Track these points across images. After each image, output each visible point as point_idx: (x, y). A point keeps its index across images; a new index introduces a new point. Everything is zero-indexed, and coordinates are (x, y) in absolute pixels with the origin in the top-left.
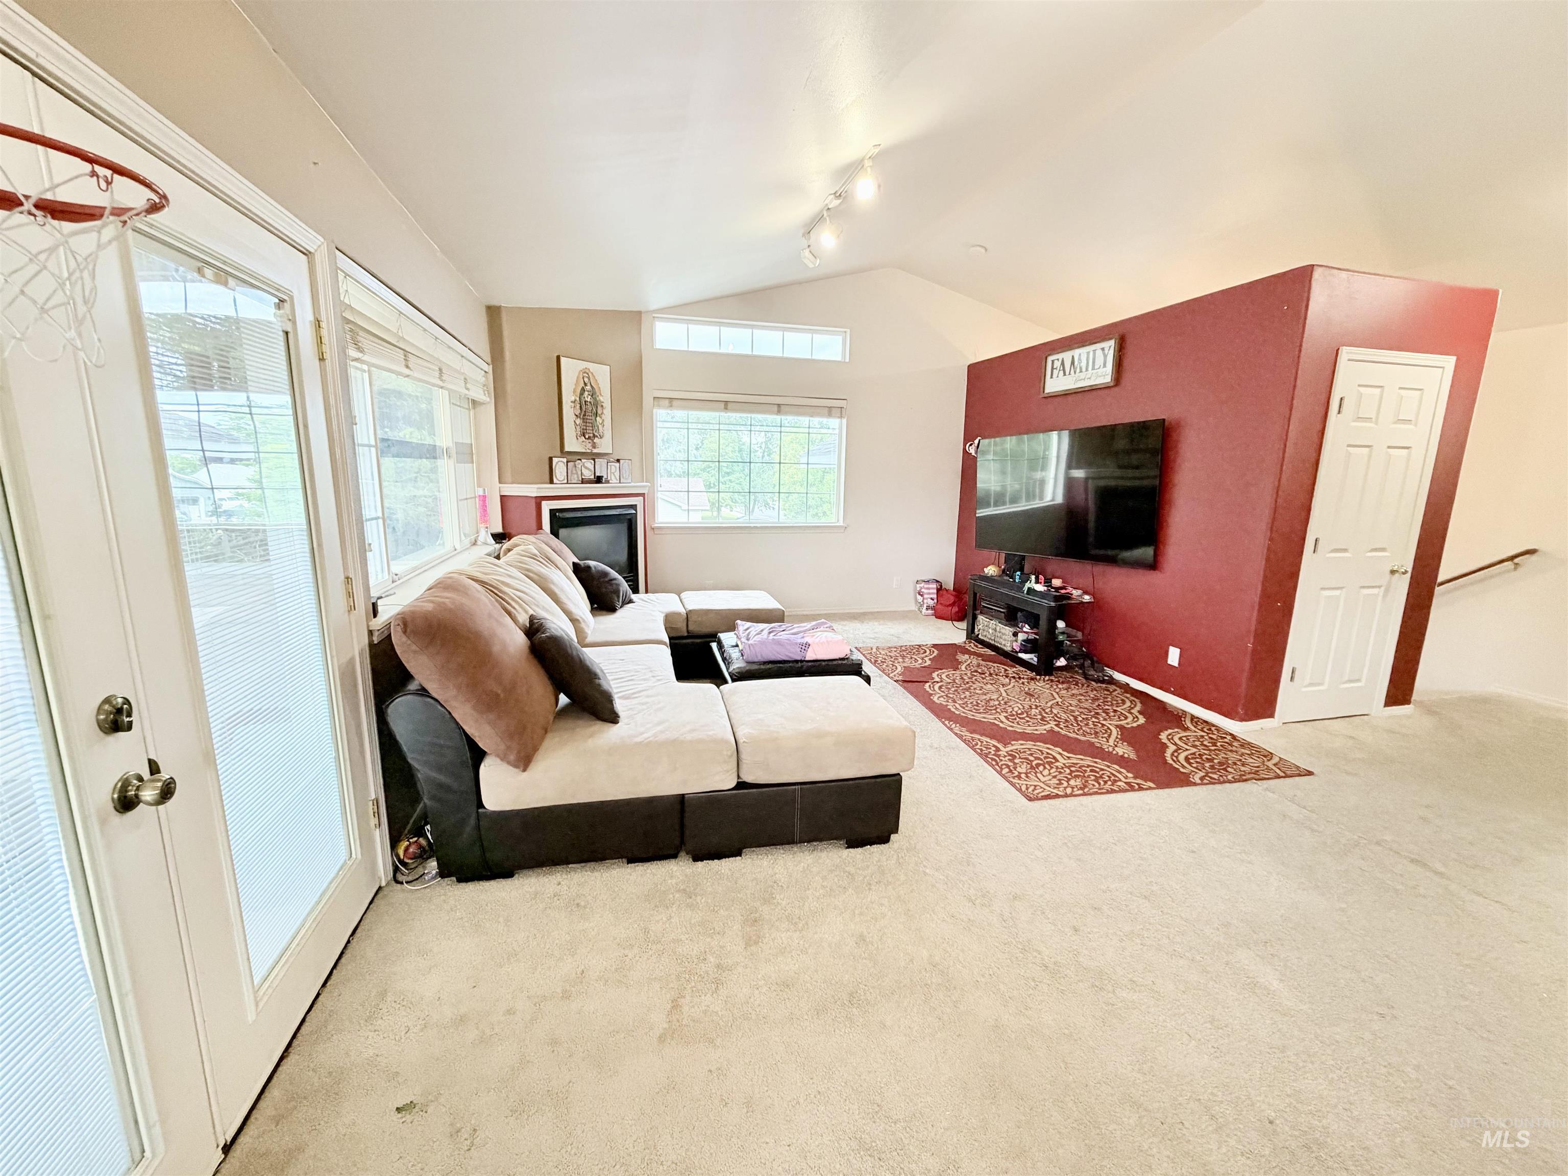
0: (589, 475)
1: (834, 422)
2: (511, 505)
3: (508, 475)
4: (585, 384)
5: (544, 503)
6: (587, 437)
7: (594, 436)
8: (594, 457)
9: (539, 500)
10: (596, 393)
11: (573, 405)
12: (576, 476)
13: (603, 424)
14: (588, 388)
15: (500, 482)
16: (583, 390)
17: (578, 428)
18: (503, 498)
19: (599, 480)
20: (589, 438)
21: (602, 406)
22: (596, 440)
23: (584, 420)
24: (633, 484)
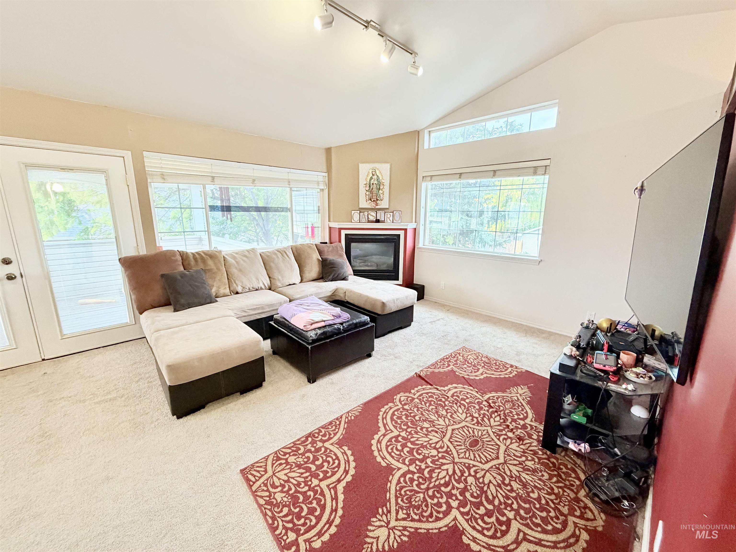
0: (372, 218)
1: (540, 179)
2: (332, 231)
3: (332, 219)
4: (373, 175)
5: (342, 231)
6: (372, 200)
7: (377, 200)
8: (376, 210)
9: (340, 229)
10: (379, 179)
11: (365, 186)
12: (364, 219)
13: (383, 194)
14: (376, 177)
15: (329, 221)
16: (371, 178)
17: (367, 196)
18: (330, 228)
19: (378, 221)
20: (374, 201)
21: (383, 185)
22: (378, 202)
23: (371, 192)
24: (401, 224)
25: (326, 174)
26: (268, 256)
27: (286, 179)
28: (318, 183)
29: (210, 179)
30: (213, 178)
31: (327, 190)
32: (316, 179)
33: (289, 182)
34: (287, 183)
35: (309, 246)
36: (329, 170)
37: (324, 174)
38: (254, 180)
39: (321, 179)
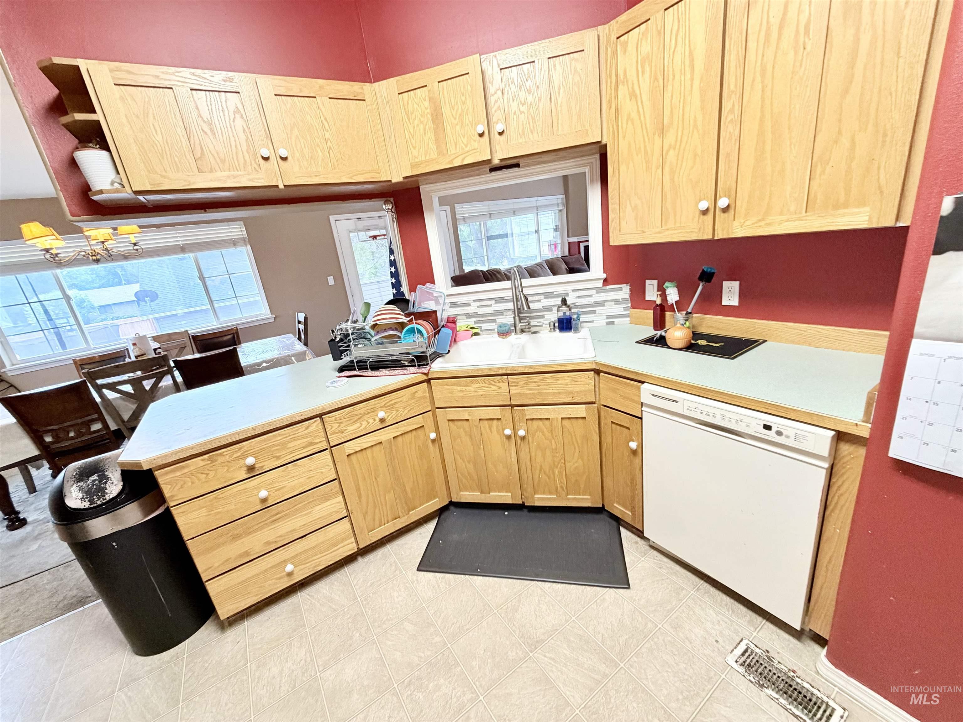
9: (579, 243)
15: (568, 237)
18: (569, 243)
25: (564, 196)
26: (531, 269)
27: (534, 207)
28: (558, 204)
29: (489, 216)
30: (490, 214)
31: (565, 210)
32: (556, 202)
33: (537, 209)
34: (536, 209)
35: (557, 259)
36: (566, 192)
37: (562, 196)
38: (514, 212)
39: (560, 201)
